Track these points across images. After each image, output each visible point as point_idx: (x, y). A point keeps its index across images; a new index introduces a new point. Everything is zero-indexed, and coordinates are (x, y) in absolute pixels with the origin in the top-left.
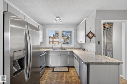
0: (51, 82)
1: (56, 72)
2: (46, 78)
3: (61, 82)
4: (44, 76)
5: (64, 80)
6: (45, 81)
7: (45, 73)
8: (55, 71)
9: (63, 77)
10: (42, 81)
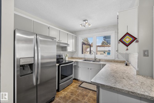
0: (70, 96)
1: (82, 88)
2: (69, 90)
3: (80, 100)
4: (68, 88)
5: (85, 100)
6: (66, 93)
7: (71, 86)
8: (82, 86)
9: (86, 97)
10: (63, 92)
